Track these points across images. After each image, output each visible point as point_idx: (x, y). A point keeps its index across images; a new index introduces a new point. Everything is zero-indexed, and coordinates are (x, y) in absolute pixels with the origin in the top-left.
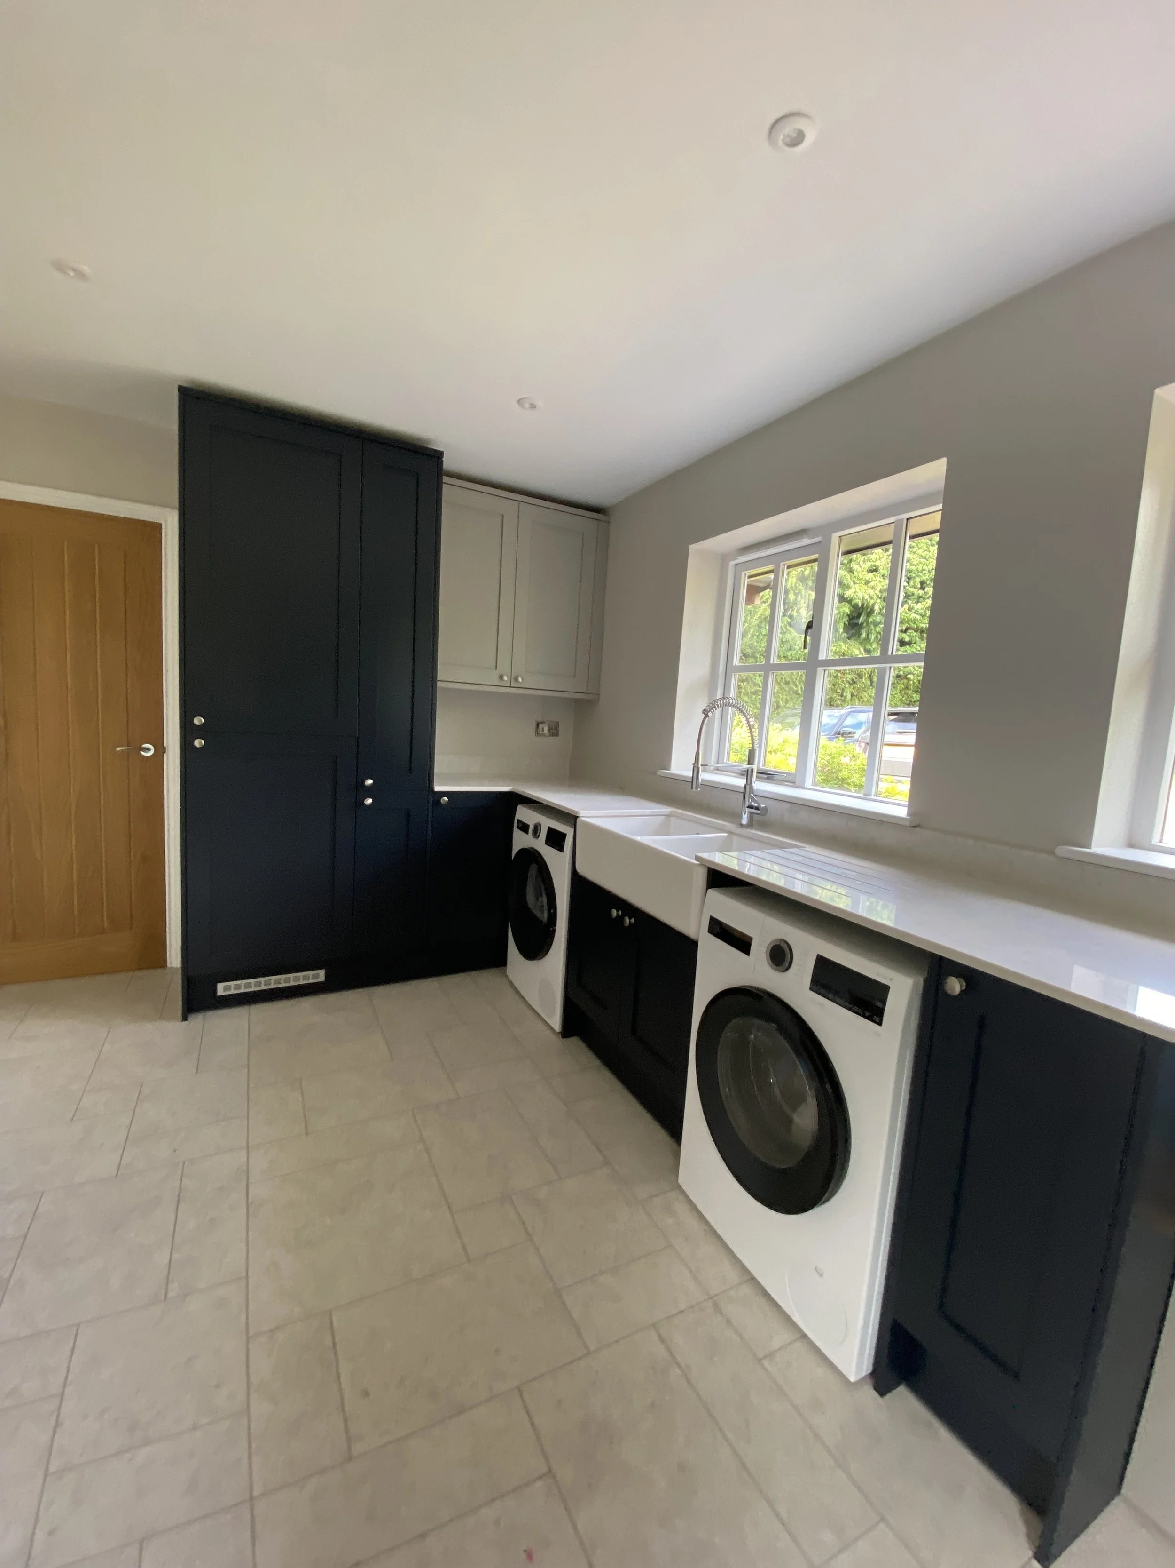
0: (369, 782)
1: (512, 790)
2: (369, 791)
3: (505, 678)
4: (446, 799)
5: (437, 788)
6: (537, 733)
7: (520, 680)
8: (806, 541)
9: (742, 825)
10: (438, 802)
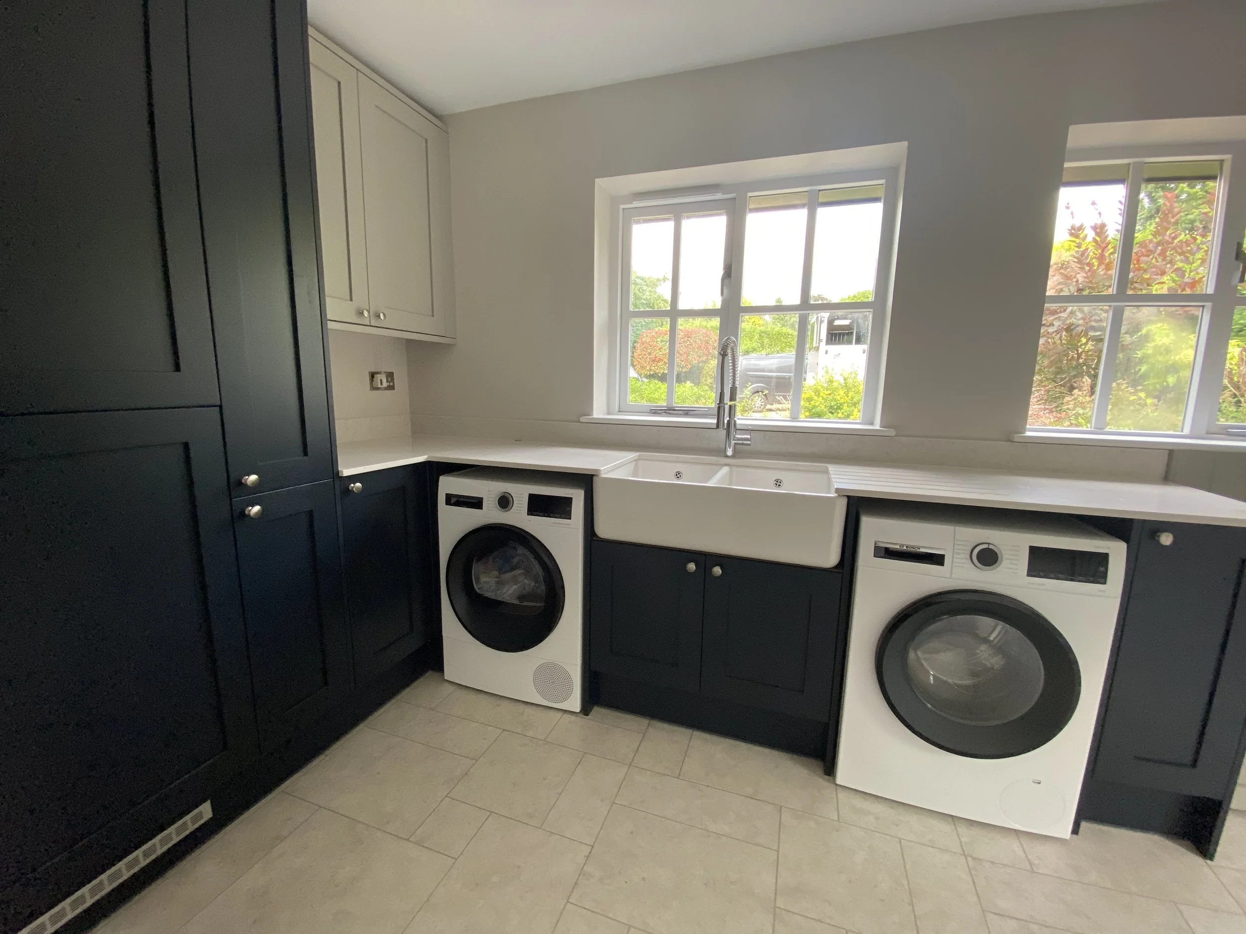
0: (253, 478)
1: (427, 460)
2: (255, 494)
3: (366, 314)
4: (358, 485)
5: (346, 472)
6: (374, 388)
7: (382, 316)
8: (719, 196)
9: (727, 457)
10: (347, 492)
